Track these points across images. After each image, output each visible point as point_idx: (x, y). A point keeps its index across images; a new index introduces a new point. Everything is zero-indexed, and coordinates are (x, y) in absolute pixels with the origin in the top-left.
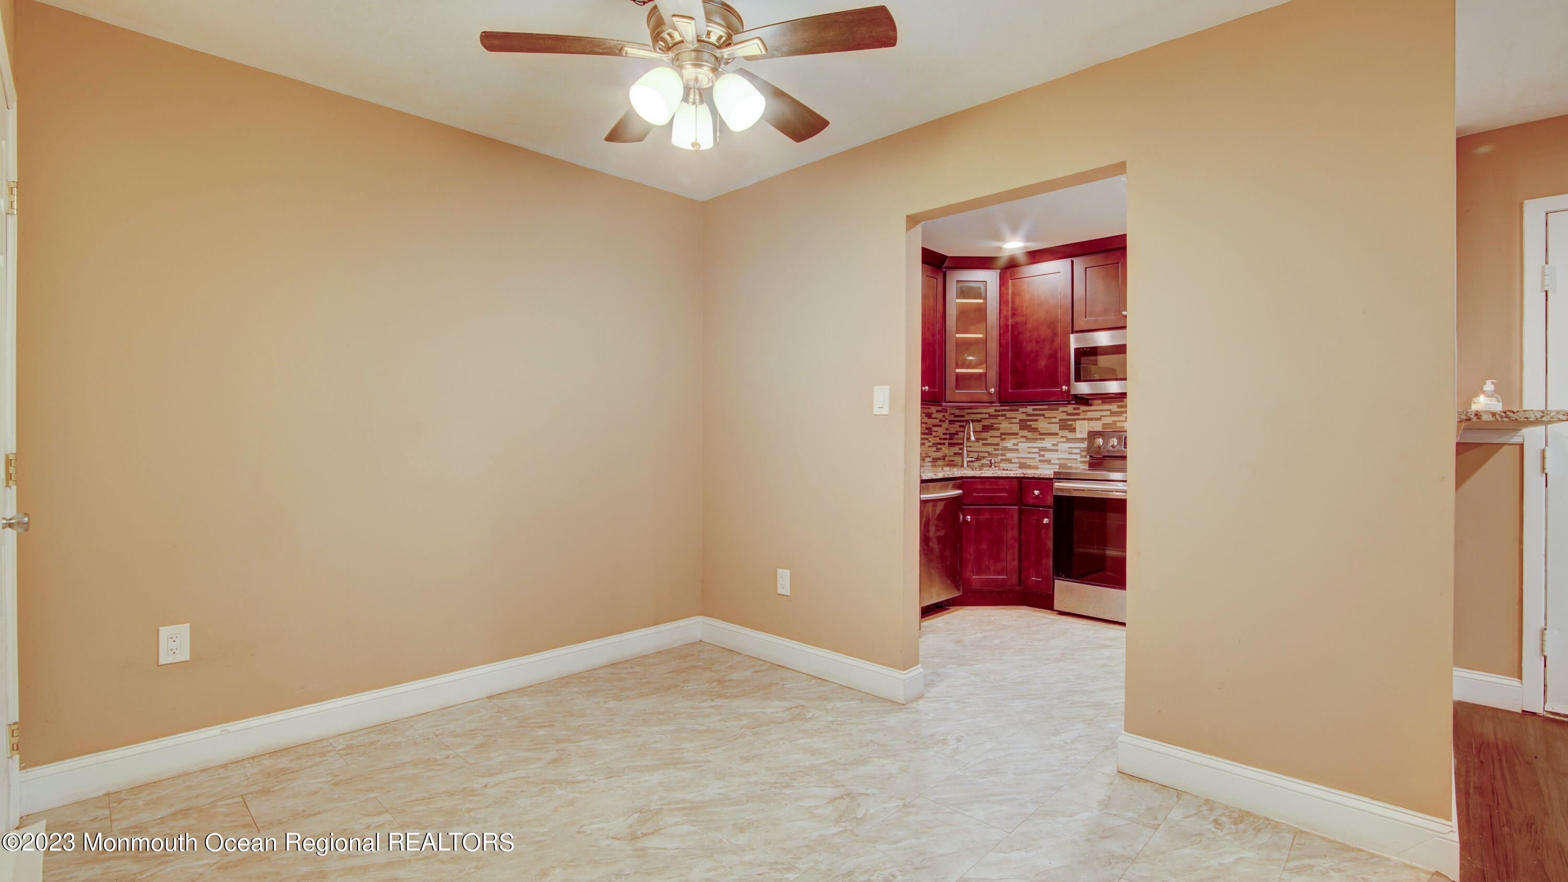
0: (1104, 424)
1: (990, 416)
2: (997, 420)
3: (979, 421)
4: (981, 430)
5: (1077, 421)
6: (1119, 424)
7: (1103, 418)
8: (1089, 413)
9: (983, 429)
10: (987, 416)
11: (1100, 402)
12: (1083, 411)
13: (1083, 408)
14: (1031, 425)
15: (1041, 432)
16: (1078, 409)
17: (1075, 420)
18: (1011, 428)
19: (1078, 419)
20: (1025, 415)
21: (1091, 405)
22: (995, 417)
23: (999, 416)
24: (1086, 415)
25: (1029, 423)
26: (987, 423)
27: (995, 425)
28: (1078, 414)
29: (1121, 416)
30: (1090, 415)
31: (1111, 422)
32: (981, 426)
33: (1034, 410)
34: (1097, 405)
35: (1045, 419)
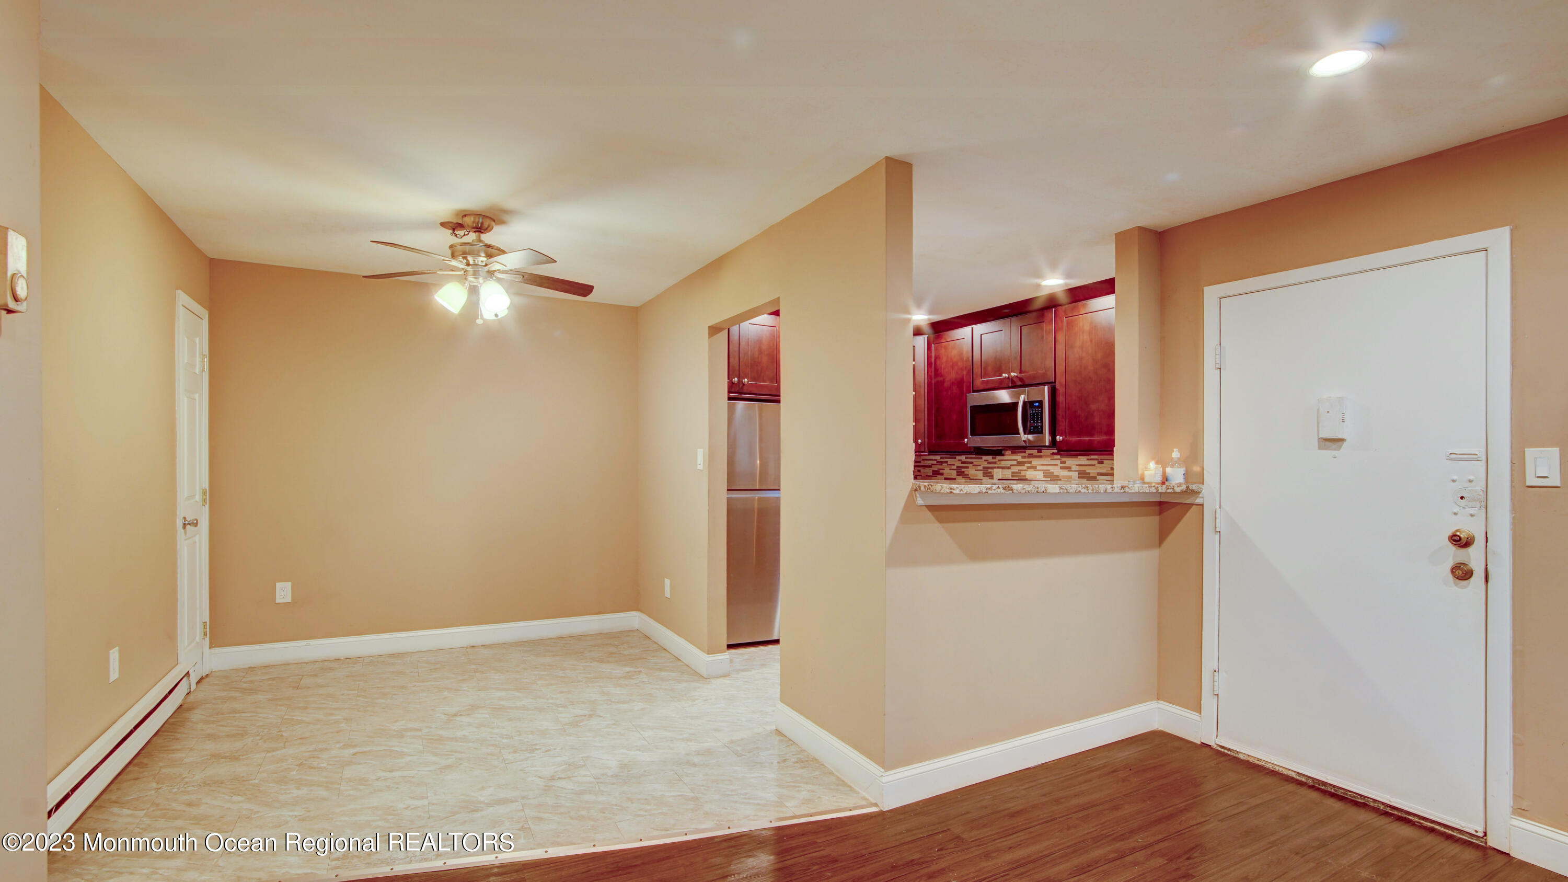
0: (1013, 473)
1: (937, 462)
2: (941, 466)
3: (930, 467)
4: (931, 474)
5: (994, 469)
6: (1023, 473)
7: (1012, 467)
8: (1002, 462)
9: (933, 474)
10: (935, 462)
11: (1010, 452)
12: (999, 460)
13: (998, 458)
14: (964, 472)
15: (971, 478)
16: (995, 458)
17: (992, 468)
18: (951, 474)
19: (995, 468)
20: (960, 462)
21: (1003, 455)
22: (940, 463)
23: (942, 462)
24: (1001, 464)
25: (963, 470)
26: (935, 468)
27: (941, 471)
28: (995, 463)
29: (1024, 465)
30: (1003, 464)
31: (1017, 471)
32: (931, 471)
33: (966, 458)
34: (1009, 456)
35: (974, 467)
